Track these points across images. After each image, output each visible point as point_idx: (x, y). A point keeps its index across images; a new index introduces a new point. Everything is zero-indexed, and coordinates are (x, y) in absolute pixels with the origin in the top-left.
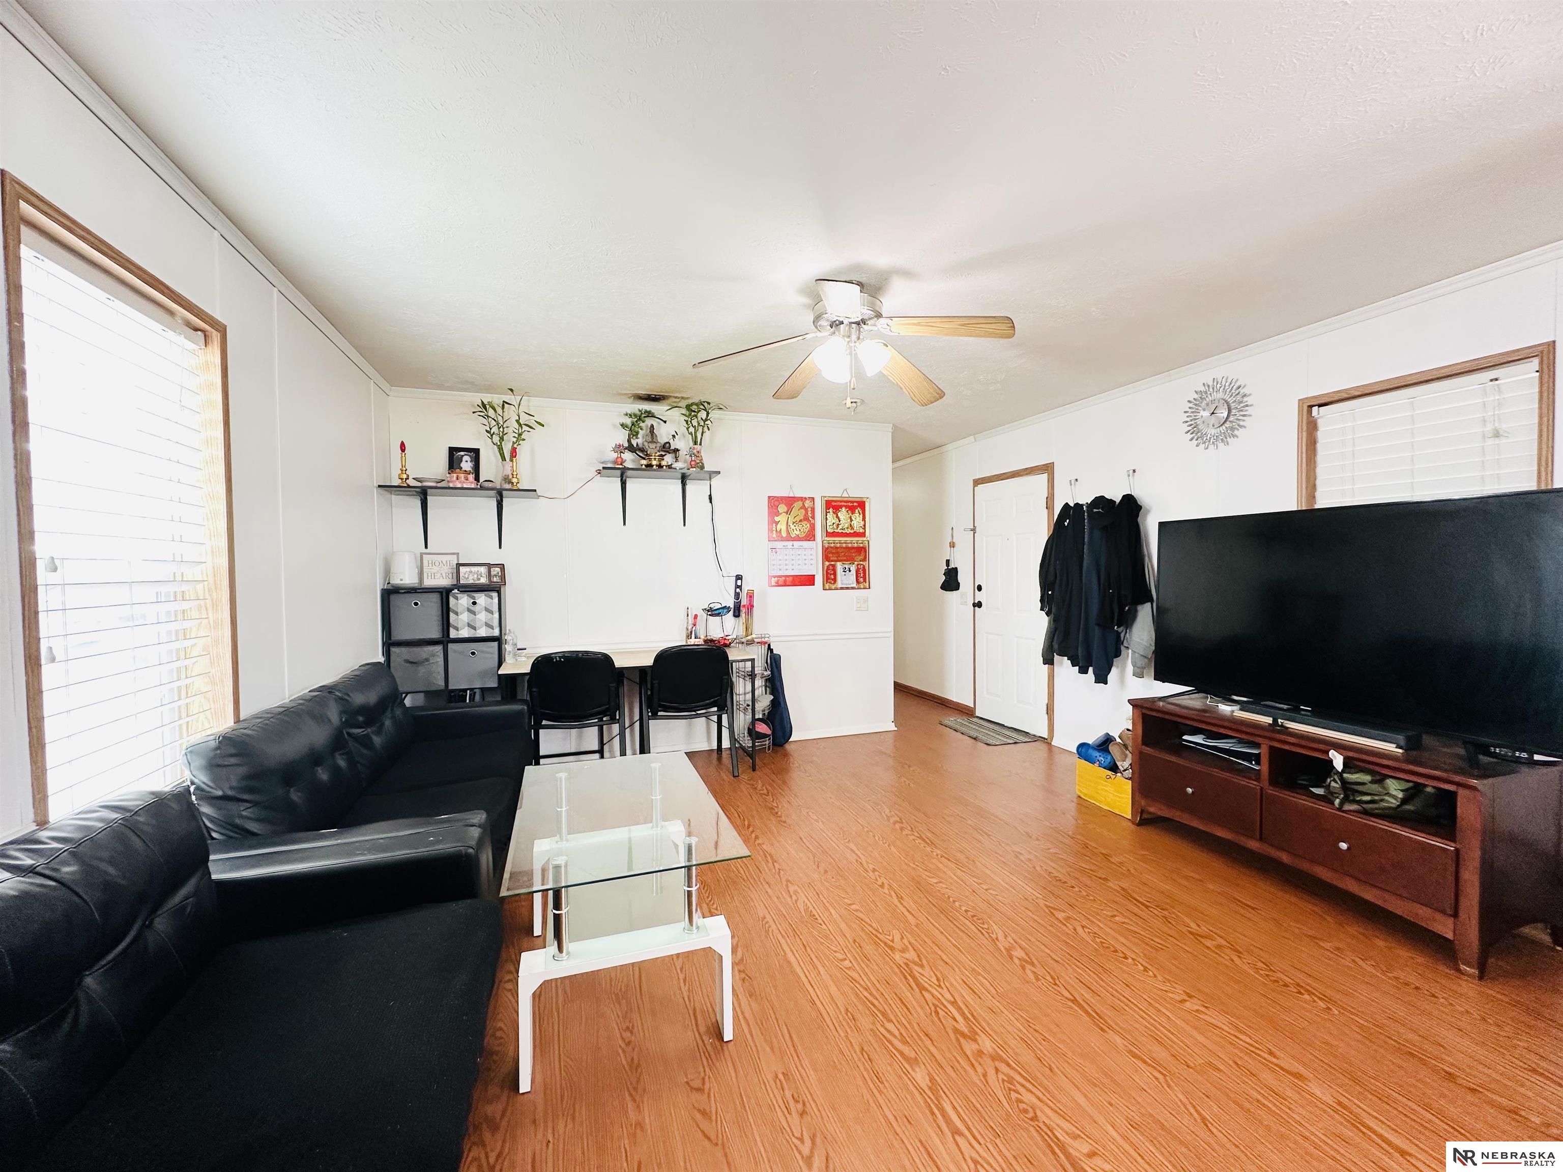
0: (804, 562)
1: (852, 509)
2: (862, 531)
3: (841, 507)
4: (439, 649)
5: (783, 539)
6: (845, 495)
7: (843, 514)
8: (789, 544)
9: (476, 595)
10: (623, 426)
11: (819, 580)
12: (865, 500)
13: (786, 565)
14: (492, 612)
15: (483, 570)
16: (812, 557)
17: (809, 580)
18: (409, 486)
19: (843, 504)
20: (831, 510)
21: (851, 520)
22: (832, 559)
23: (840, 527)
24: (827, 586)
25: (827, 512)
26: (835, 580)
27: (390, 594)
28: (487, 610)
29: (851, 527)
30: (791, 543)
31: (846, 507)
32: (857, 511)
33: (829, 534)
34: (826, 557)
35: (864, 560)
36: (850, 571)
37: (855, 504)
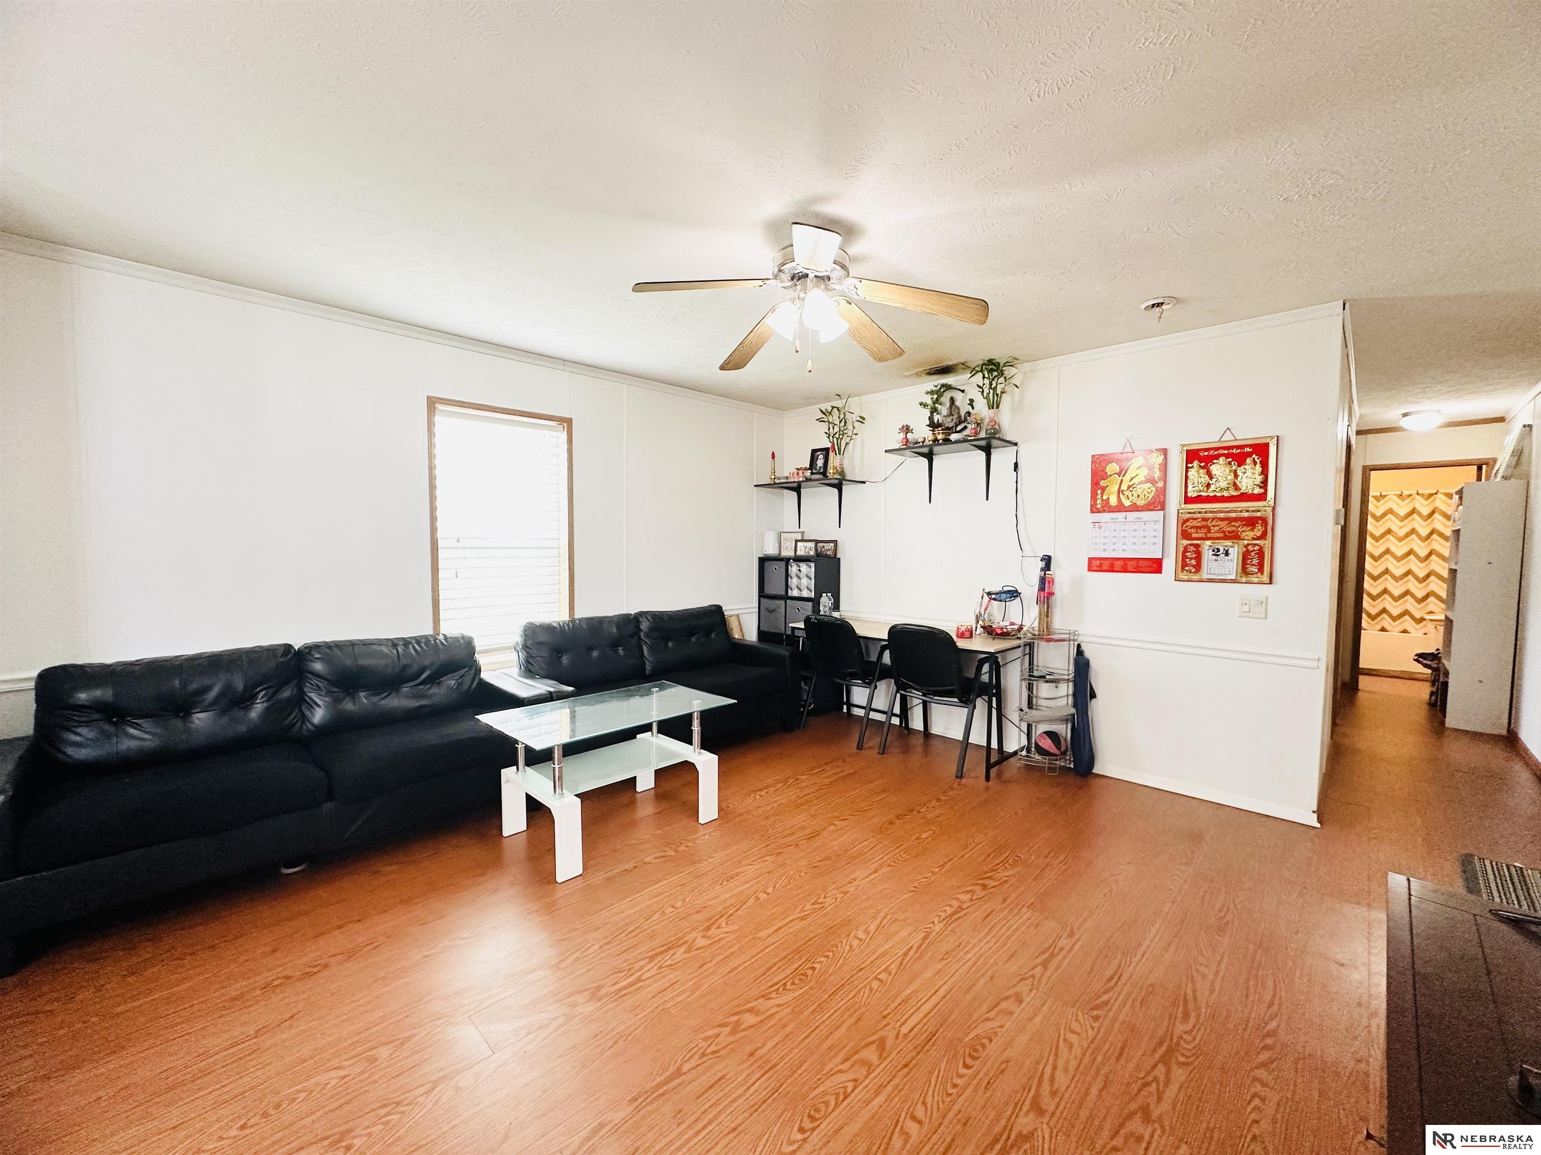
0: (1142, 540)
1: (1240, 459)
2: (1257, 491)
3: (1217, 457)
4: (782, 602)
5: (1112, 510)
6: (1228, 437)
7: (1219, 468)
8: (1121, 516)
9: (801, 564)
10: (922, 404)
11: (1169, 565)
12: (1268, 441)
13: (1114, 544)
14: (810, 579)
15: (812, 545)
16: (1155, 534)
17: (1155, 566)
18: (775, 484)
19: (1221, 452)
20: (1196, 463)
21: (1236, 476)
22: (1194, 535)
23: (1213, 488)
24: (1183, 576)
25: (1187, 468)
26: (1198, 567)
27: (763, 561)
28: (807, 576)
29: (1237, 488)
30: (1124, 514)
31: (1227, 456)
32: (1249, 460)
33: (1188, 500)
34: (1185, 534)
35: (1263, 536)
36: (1227, 554)
37: (1248, 450)
